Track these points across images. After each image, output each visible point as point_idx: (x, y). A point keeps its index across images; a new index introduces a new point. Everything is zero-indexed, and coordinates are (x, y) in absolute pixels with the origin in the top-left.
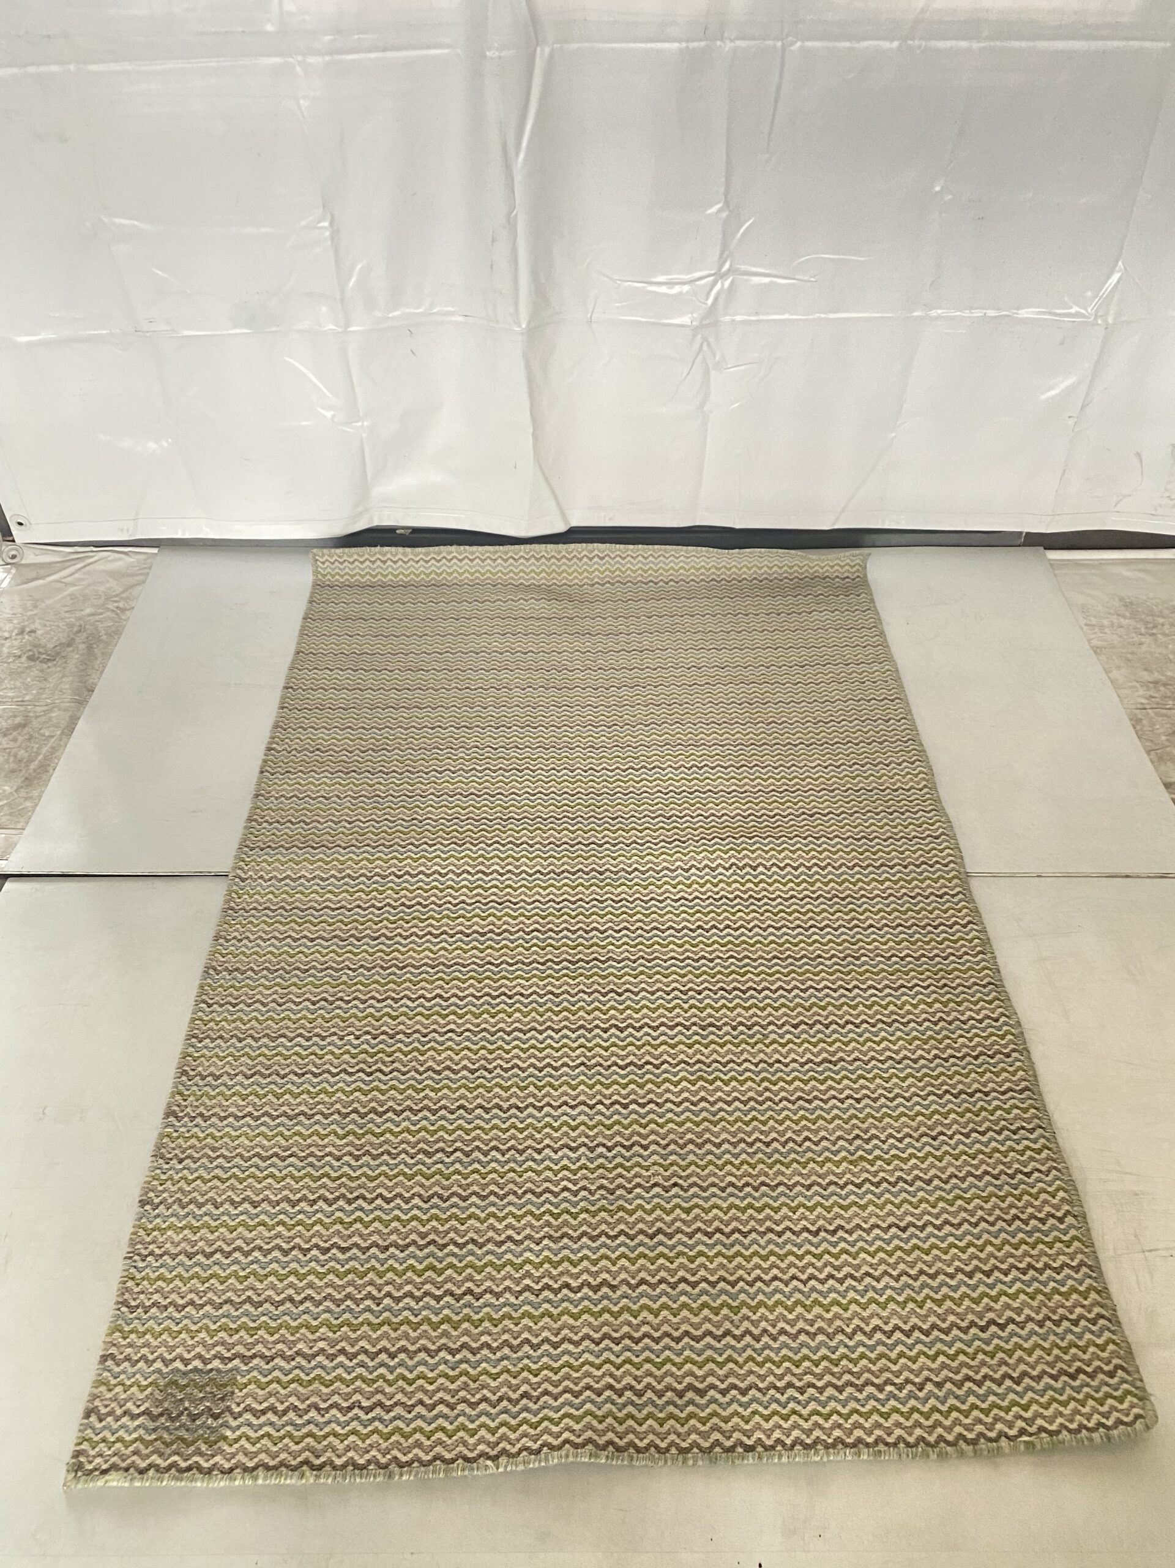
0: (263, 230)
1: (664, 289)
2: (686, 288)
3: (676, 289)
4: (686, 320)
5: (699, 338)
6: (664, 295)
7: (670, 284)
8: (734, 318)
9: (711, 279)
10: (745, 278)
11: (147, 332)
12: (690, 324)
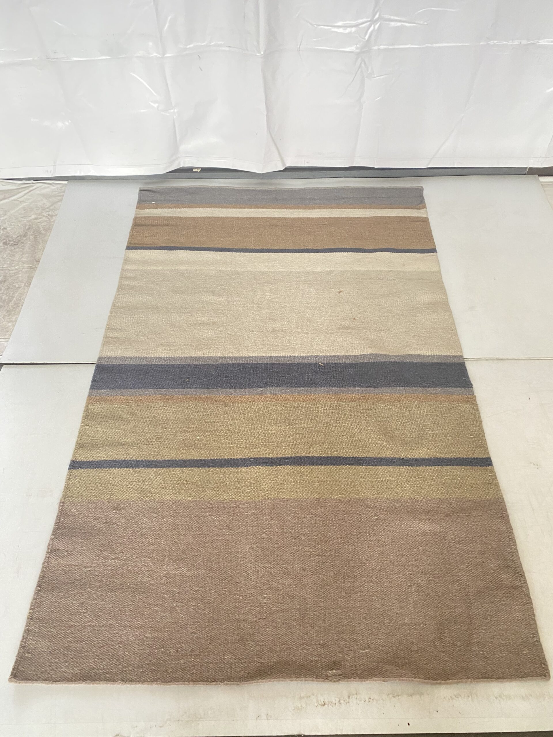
1: (341, 30)
2: (354, 29)
3: (348, 30)
4: (353, 48)
5: (360, 59)
6: (341, 33)
7: (345, 27)
8: (379, 47)
9: (368, 23)
10: (387, 22)
11: (53, 59)
12: (355, 51)
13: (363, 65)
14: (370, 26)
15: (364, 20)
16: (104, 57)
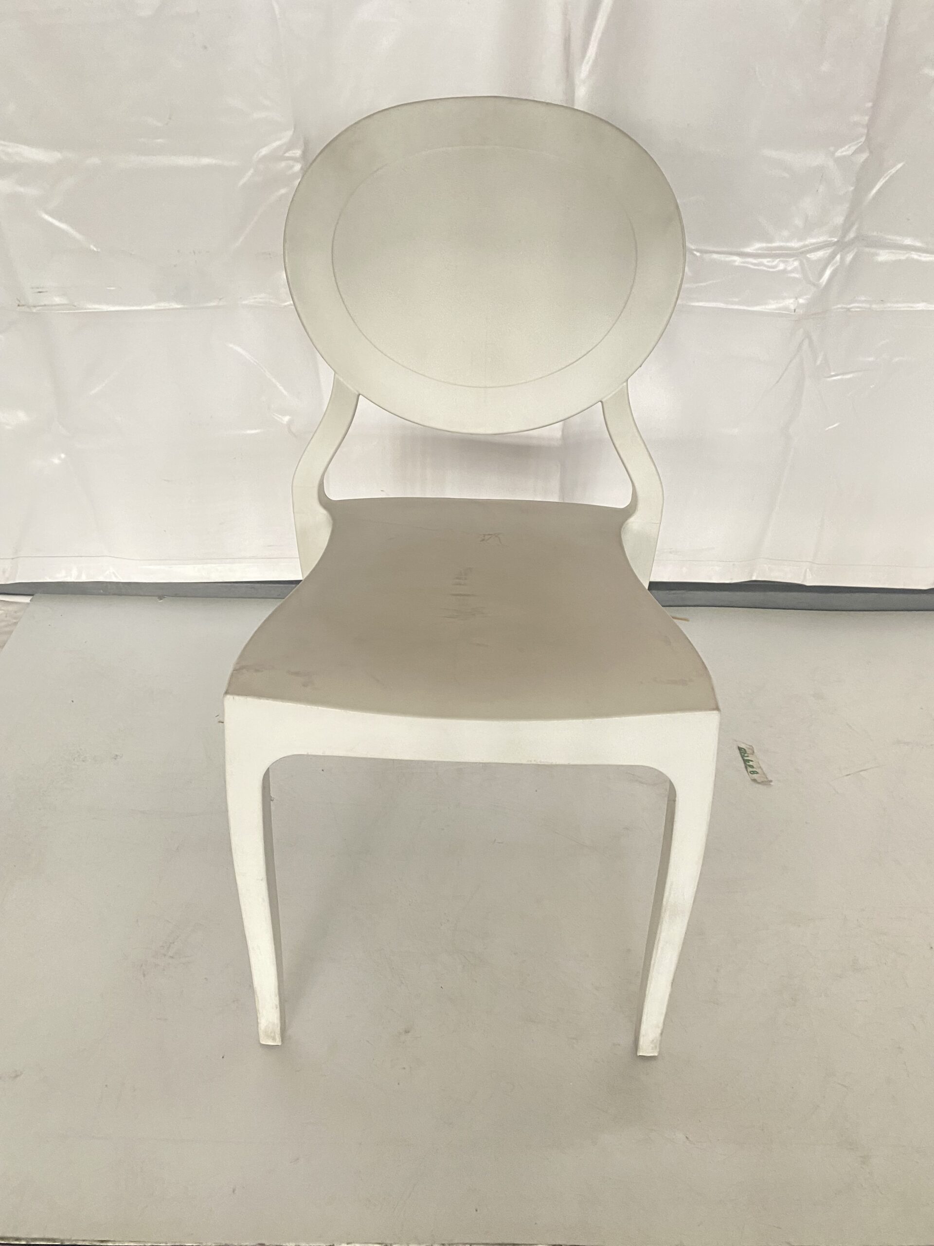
0: (205, 161)
5: (801, 331)
8: (849, 306)
9: (829, 251)
11: (35, 306)
12: (793, 313)
13: (806, 345)
14: (832, 256)
15: (822, 239)
16: (163, 305)
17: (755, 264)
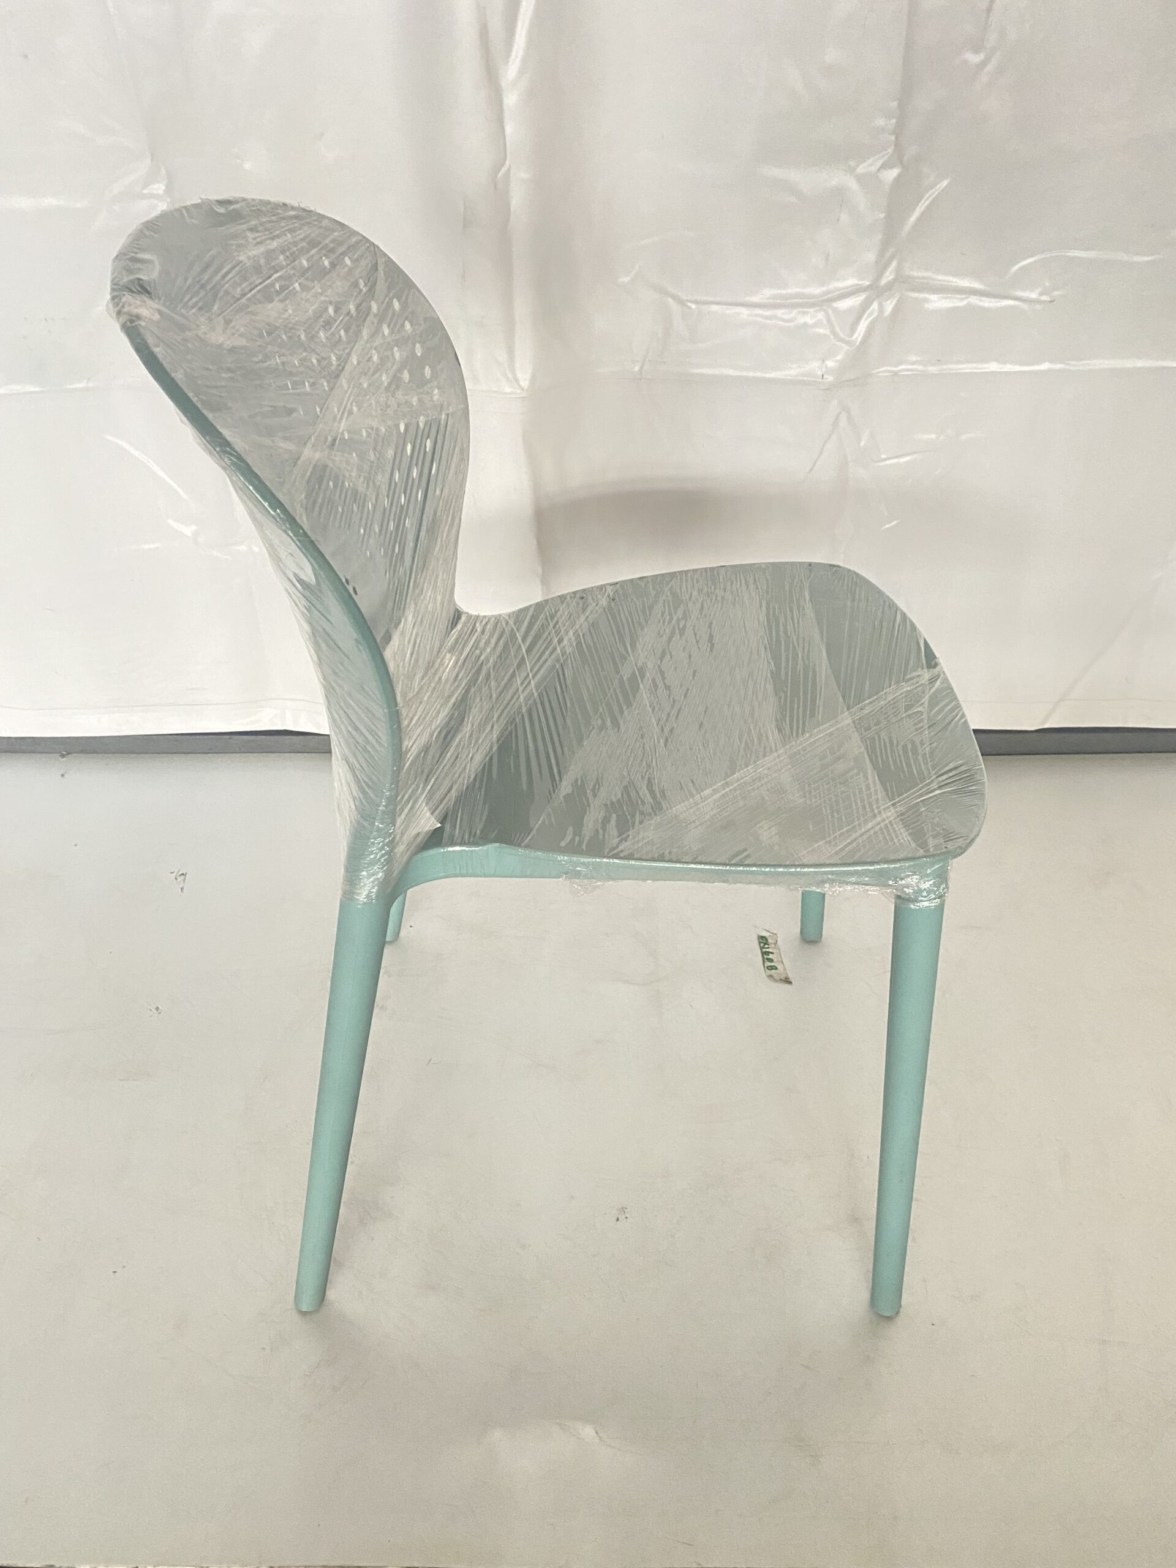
0: (50, 201)
1: (773, 317)
4: (813, 370)
5: (835, 402)
6: (774, 326)
8: (896, 369)
9: (861, 298)
10: (922, 296)
12: (820, 380)
13: (843, 422)
14: (866, 306)
15: (851, 282)
17: (767, 318)
